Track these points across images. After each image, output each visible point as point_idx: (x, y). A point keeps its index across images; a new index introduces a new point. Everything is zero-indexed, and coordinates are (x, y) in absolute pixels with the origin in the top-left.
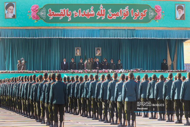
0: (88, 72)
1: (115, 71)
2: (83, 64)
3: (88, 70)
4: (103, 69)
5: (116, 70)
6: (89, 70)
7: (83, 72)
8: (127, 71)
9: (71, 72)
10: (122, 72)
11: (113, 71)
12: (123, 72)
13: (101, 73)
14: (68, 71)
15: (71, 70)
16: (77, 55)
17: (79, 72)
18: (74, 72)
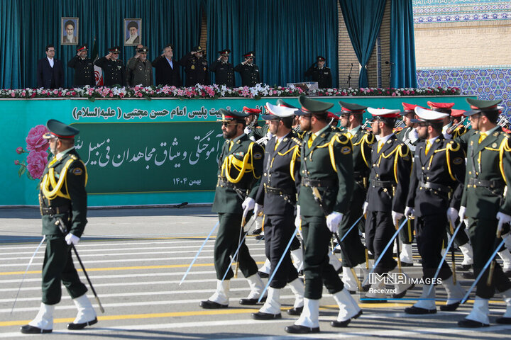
0: (144, 94)
1: (237, 89)
2: (120, 67)
3: (144, 86)
4: (198, 85)
5: (241, 88)
6: (150, 88)
7: (127, 96)
8: (280, 92)
9: (85, 96)
10: (263, 96)
11: (230, 91)
12: (266, 93)
13: (193, 96)
14: (76, 89)
15: (87, 86)
16: (67, 43)
17: (115, 96)
18: (96, 95)
